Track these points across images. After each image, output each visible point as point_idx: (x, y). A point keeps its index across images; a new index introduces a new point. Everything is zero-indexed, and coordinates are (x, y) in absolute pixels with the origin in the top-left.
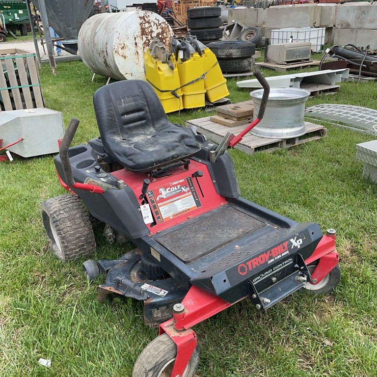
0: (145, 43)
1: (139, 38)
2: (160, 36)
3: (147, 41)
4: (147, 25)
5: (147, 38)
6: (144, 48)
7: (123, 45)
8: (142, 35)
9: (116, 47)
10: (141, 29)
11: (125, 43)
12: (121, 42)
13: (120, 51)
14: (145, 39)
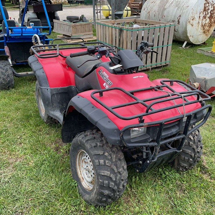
0: (204, 17)
1: (202, 13)
2: (212, 12)
3: (205, 15)
4: (207, 5)
5: (206, 13)
6: (203, 19)
7: (193, 18)
8: (204, 11)
9: (190, 19)
10: (204, 7)
11: (195, 16)
12: (193, 16)
13: (191, 21)
14: (204, 14)
